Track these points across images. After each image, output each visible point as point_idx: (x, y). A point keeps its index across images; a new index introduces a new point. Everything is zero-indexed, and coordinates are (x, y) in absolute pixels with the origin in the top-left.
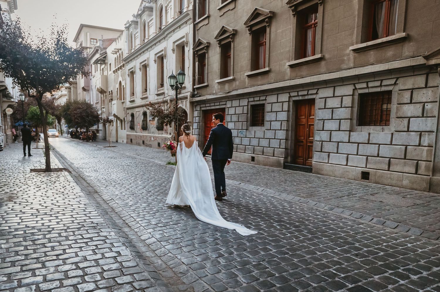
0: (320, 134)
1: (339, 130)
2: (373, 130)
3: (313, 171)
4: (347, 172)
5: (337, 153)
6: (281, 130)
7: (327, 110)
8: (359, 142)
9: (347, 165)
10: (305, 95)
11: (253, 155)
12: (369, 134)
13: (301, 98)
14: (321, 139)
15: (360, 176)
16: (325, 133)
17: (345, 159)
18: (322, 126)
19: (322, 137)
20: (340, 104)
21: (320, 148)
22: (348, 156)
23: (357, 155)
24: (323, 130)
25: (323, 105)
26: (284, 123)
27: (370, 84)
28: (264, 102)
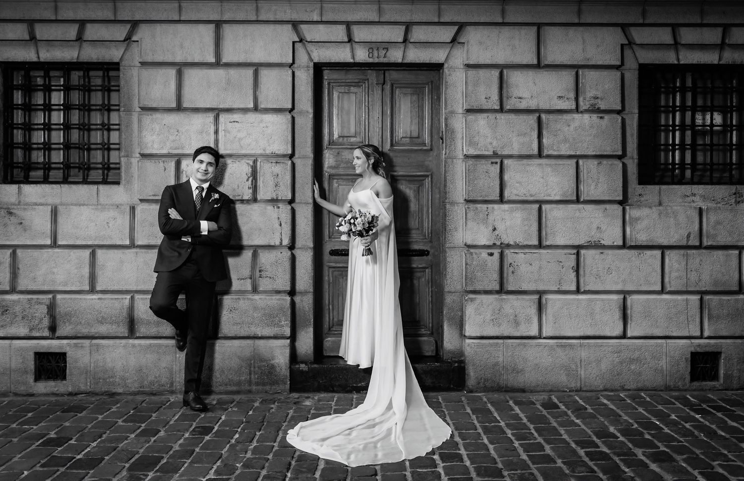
0: (491, 218)
1: (578, 201)
2: (704, 198)
3: (471, 381)
4: (632, 361)
5: (578, 291)
6: (255, 200)
7: (512, 116)
8: (665, 242)
9: (624, 336)
10: (386, 45)
11: (53, 345)
12: (701, 211)
13: (362, 55)
14: (498, 237)
15: (685, 368)
16: (512, 211)
17: (617, 315)
18: (498, 182)
19: (501, 227)
20: (572, 95)
21: (496, 276)
22: (625, 299)
23: (662, 291)
24: (502, 200)
25: (495, 97)
26: (277, 169)
27: (688, 36)
28: (114, 54)
